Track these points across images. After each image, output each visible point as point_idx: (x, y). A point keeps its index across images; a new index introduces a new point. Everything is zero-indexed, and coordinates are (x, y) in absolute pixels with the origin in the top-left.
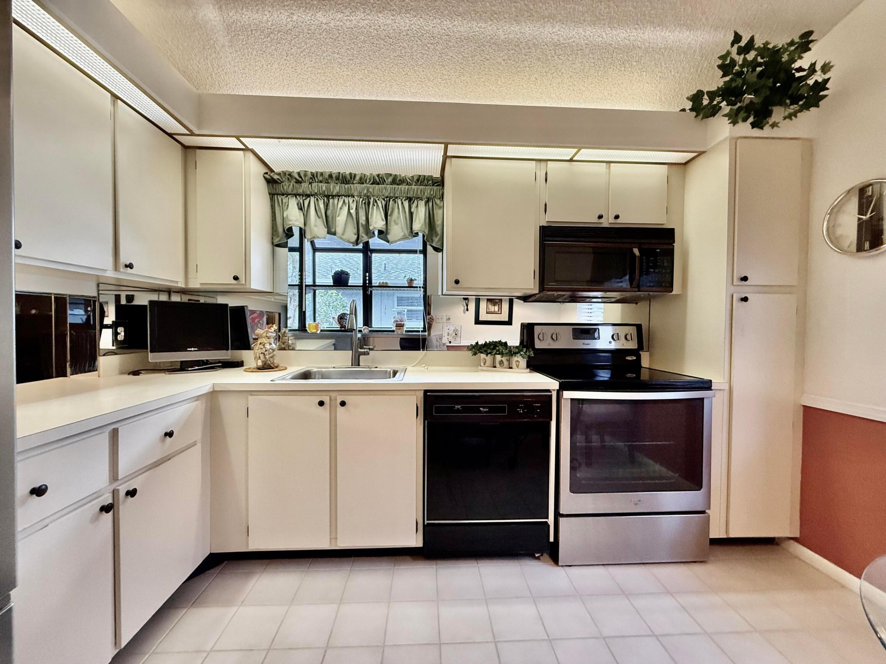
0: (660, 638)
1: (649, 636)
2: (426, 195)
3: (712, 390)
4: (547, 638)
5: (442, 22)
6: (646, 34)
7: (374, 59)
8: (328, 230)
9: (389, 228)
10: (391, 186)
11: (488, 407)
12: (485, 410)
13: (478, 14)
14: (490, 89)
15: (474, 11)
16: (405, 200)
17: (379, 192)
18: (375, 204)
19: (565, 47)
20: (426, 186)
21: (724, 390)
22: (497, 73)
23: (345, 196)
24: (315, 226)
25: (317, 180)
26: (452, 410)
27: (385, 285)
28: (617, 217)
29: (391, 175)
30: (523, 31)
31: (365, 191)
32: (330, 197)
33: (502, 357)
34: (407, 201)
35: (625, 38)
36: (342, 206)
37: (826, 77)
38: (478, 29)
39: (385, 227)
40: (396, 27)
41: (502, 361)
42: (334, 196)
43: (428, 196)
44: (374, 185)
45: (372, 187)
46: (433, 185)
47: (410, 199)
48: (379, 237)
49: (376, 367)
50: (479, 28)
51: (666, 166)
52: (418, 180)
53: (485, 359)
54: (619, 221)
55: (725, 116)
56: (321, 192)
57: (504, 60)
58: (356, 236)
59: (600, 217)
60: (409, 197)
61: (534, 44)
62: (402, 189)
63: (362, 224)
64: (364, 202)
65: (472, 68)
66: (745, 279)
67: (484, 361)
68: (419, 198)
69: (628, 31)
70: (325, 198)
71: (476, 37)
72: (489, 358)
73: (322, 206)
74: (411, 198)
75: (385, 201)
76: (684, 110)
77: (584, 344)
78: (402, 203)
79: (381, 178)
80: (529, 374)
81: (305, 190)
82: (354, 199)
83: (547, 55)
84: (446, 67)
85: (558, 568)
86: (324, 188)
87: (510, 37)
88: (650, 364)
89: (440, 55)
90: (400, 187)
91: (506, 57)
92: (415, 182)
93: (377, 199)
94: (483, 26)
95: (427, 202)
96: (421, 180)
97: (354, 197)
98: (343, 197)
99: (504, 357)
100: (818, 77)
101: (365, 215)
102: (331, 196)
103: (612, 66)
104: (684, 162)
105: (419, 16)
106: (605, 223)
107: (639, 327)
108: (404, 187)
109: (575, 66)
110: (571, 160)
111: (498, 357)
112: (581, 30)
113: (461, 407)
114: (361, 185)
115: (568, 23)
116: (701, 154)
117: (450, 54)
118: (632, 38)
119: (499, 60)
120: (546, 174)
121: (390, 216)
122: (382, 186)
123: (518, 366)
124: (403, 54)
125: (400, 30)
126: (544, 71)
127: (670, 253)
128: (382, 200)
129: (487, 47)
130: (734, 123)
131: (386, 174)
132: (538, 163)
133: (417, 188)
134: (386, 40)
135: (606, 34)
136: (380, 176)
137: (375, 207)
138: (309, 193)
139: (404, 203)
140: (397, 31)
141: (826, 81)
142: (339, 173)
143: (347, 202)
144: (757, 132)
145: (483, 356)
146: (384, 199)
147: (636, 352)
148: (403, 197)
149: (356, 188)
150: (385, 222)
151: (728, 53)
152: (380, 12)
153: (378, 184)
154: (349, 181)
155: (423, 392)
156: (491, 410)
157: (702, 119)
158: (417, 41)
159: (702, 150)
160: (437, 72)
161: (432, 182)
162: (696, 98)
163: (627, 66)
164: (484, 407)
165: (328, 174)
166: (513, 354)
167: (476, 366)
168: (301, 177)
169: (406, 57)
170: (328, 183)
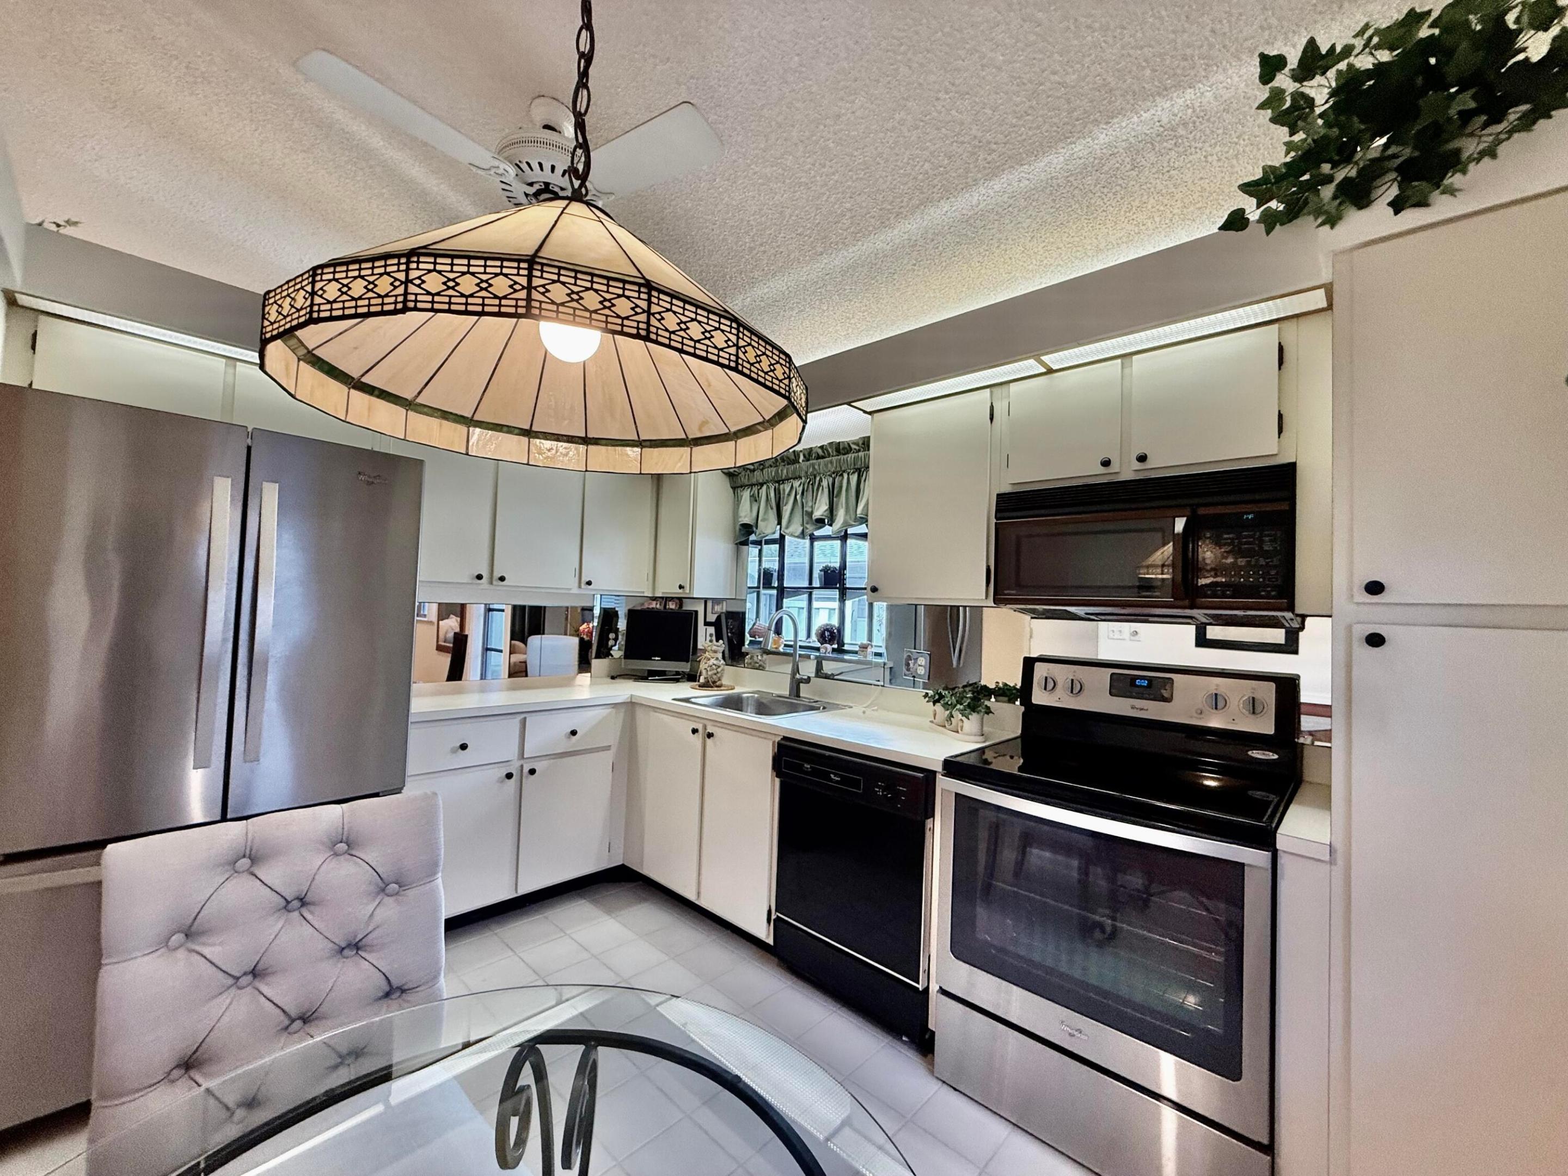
10: (836, 457)
11: (840, 775)
12: (836, 779)
16: (853, 473)
17: (824, 468)
18: (821, 484)
24: (763, 520)
28: (1142, 458)
31: (811, 470)
32: (780, 482)
36: (790, 491)
39: (826, 513)
42: (783, 480)
44: (819, 460)
45: (817, 463)
51: (1274, 327)
53: (934, 711)
54: (1149, 465)
56: (771, 478)
58: (802, 528)
59: (1106, 463)
62: (848, 459)
64: (809, 483)
66: (1377, 588)
70: (775, 485)
73: (772, 493)
81: (758, 480)
86: (774, 474)
90: (845, 456)
93: (822, 477)
97: (800, 479)
98: (791, 480)
101: (811, 499)
106: (1122, 473)
107: (1283, 682)
110: (1049, 371)
113: (811, 767)
114: (806, 463)
116: (1331, 288)
121: (836, 497)
122: (827, 459)
130: (1332, 221)
132: (994, 389)
136: (824, 448)
137: (821, 488)
138: (761, 482)
143: (794, 486)
146: (830, 476)
149: (801, 467)
150: (827, 507)
155: (779, 738)
156: (844, 781)
164: (836, 775)
170: (778, 466)
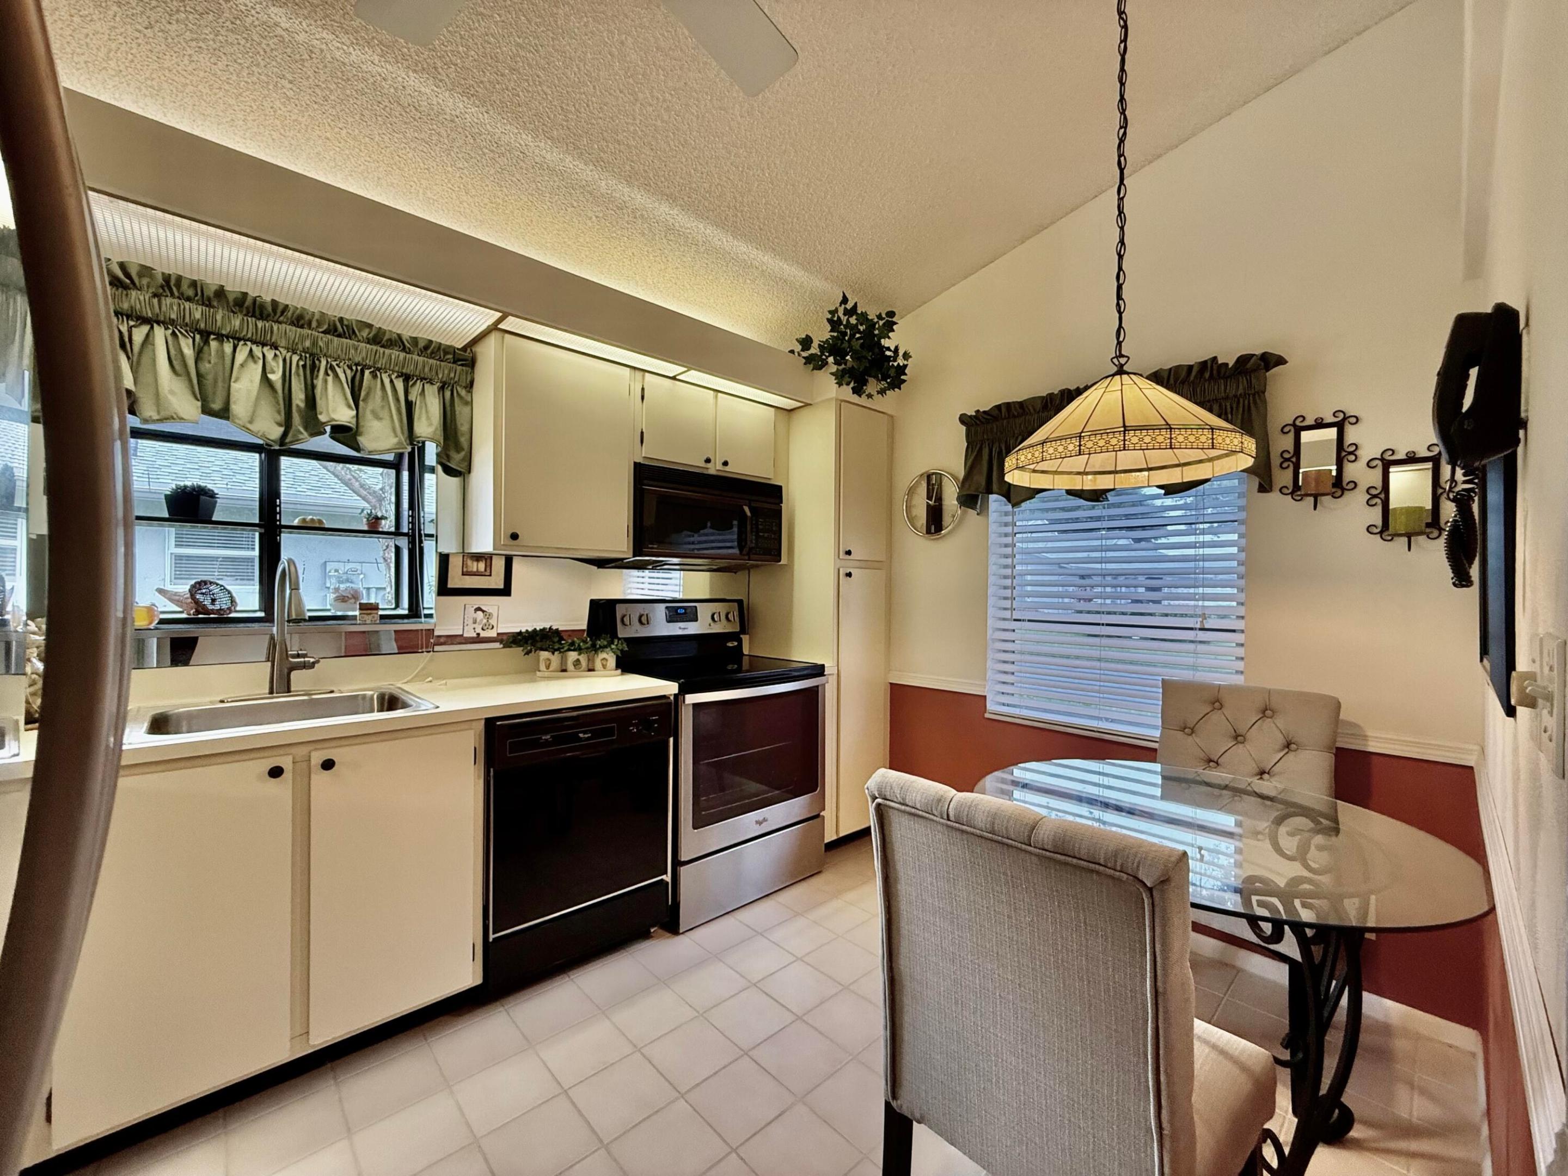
0: (805, 959)
1: (795, 961)
2: (440, 376)
3: (825, 675)
4: (697, 1014)
5: (521, 134)
6: (766, 258)
7: (369, 123)
8: (203, 406)
9: (361, 423)
10: (368, 346)
11: (590, 731)
12: (586, 736)
13: (579, 151)
14: (565, 242)
15: (573, 144)
16: (396, 377)
17: (339, 352)
18: (330, 372)
19: (680, 235)
20: (442, 361)
21: (833, 674)
22: (580, 227)
23: (254, 342)
24: (172, 392)
25: (176, 294)
26: (536, 744)
27: (317, 525)
28: (726, 464)
29: (370, 326)
30: (633, 196)
31: (307, 344)
32: (212, 337)
33: (580, 654)
34: (401, 379)
35: (745, 253)
36: (246, 361)
37: (906, 363)
38: (571, 166)
39: (354, 421)
40: (435, 103)
41: (578, 660)
42: (223, 335)
43: (444, 379)
44: (329, 337)
45: (323, 340)
46: (454, 362)
47: (407, 378)
48: (332, 438)
49: (332, 692)
50: (574, 165)
51: (773, 409)
52: (426, 348)
53: (549, 660)
54: (727, 469)
55: (832, 374)
56: (187, 320)
57: (597, 217)
58: (282, 429)
59: (708, 461)
60: (406, 374)
61: (642, 216)
62: (393, 357)
63: (298, 406)
64: (301, 363)
65: (546, 207)
66: (849, 553)
67: (548, 663)
68: (426, 379)
69: (750, 248)
70: (198, 337)
71: (566, 175)
72: (555, 659)
73: (189, 352)
74: (409, 375)
75: (352, 369)
76: (792, 352)
77: (680, 628)
78: (391, 381)
79: (346, 326)
80: (620, 677)
81: (138, 306)
82: (278, 352)
83: (655, 234)
84: (505, 189)
85: (681, 936)
86: (198, 315)
87: (614, 195)
88: (750, 651)
89: (500, 170)
90: (387, 351)
91: (601, 215)
92: (421, 350)
93: (334, 364)
94: (580, 167)
95: (442, 389)
96: (431, 349)
97: (276, 348)
98: (249, 343)
99: (582, 655)
100: (901, 361)
101: (303, 389)
102: (214, 334)
103: (725, 274)
104: (789, 408)
105: (484, 110)
106: (713, 469)
107: (740, 602)
108: (395, 353)
109: (685, 259)
110: (674, 378)
111: (573, 656)
112: (701, 226)
113: (552, 737)
114: (299, 330)
115: (689, 212)
116: (807, 405)
117: (517, 176)
118: (752, 256)
119: (590, 214)
120: (643, 389)
121: (363, 400)
122: (348, 341)
123: (604, 667)
124: (433, 142)
125: (443, 110)
126: (646, 250)
127: (778, 514)
128: (346, 368)
129: (578, 192)
130: (840, 384)
131: (357, 321)
132: (633, 371)
133: (424, 361)
134: (408, 110)
135: (727, 241)
136: (346, 322)
137: (330, 379)
138: (150, 315)
139: (395, 381)
140: (435, 108)
141: (905, 366)
142: (245, 295)
143: (261, 356)
144: (855, 398)
145: (544, 655)
146: (350, 367)
147: (735, 636)
148: (393, 371)
149: (283, 331)
150: (355, 412)
151: (836, 311)
152: (415, 71)
153: (339, 336)
154: (269, 315)
155: (483, 722)
156: (595, 734)
157: (813, 370)
158: (467, 137)
159: (809, 402)
160: (486, 188)
161: (454, 357)
162: (806, 343)
163: (741, 280)
164: (585, 733)
165: (213, 288)
166: (598, 649)
167: (531, 673)
168: (128, 275)
169: (436, 148)
170: (210, 305)
